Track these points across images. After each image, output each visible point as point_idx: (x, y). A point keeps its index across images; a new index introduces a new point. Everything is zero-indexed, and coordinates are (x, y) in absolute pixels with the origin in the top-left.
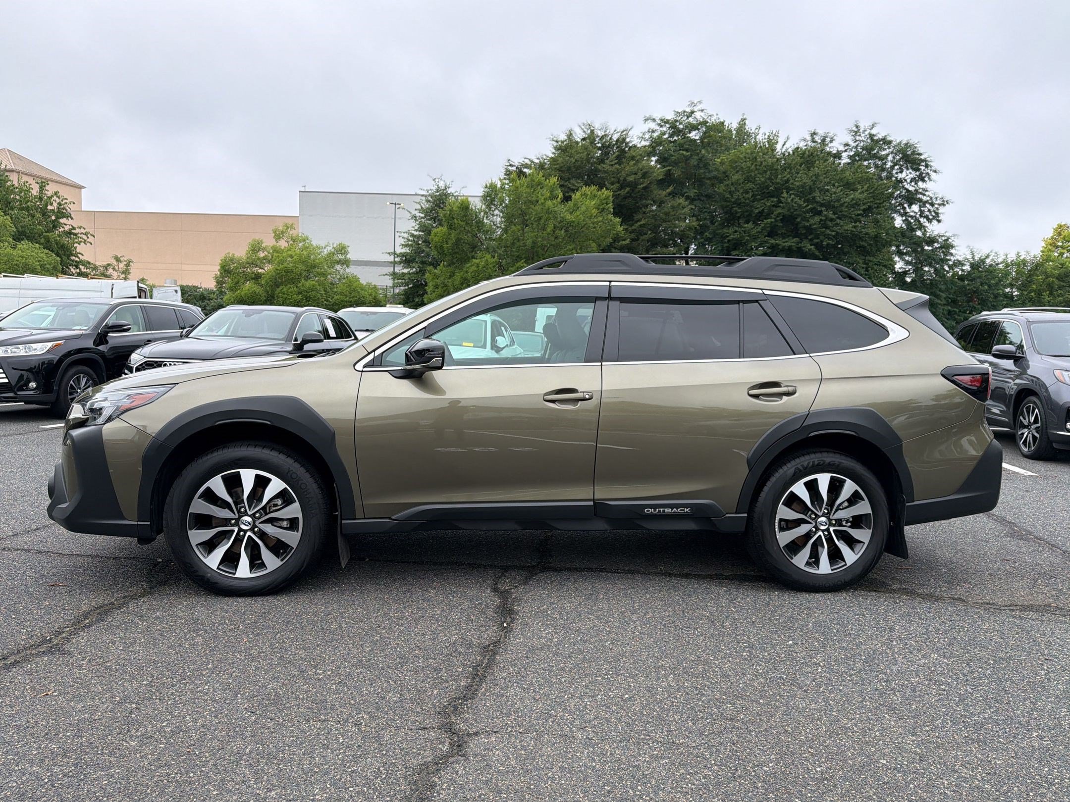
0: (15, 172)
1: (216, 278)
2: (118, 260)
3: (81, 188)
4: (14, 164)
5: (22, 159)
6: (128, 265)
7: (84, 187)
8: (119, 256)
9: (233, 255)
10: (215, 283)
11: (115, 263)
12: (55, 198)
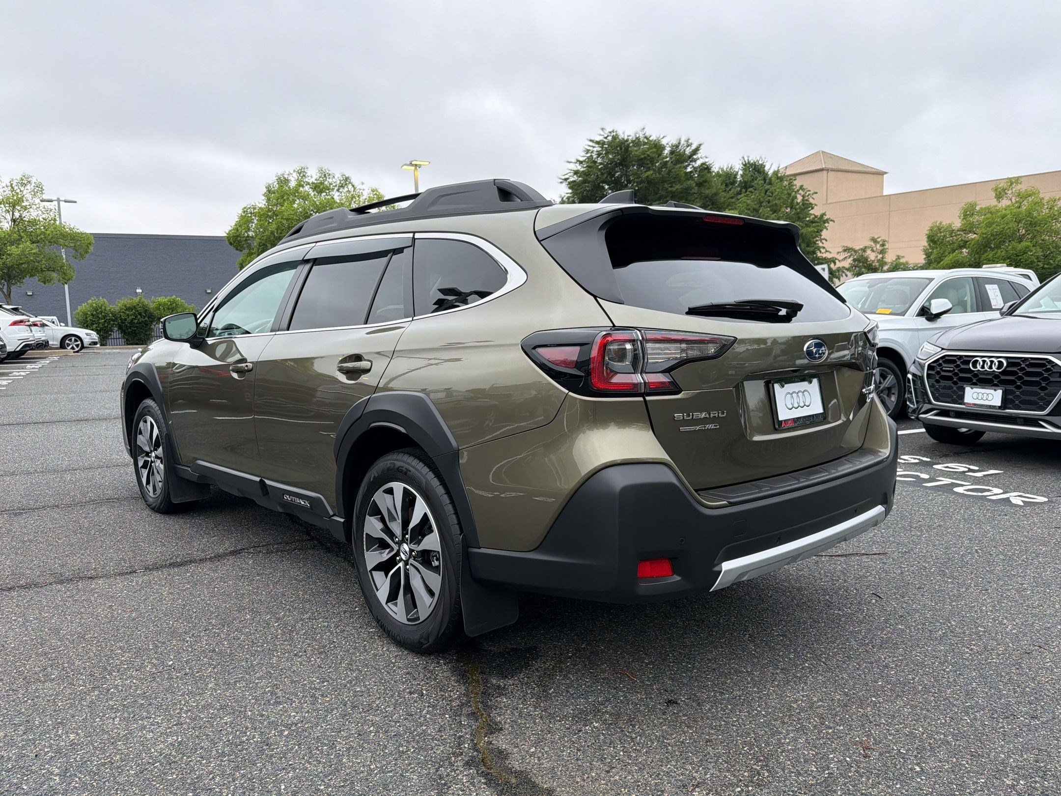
0: (825, 170)
1: (924, 251)
2: (875, 241)
3: (883, 174)
4: (825, 163)
5: (833, 157)
6: (883, 245)
7: (886, 173)
8: (876, 237)
9: (941, 223)
10: (925, 256)
11: (872, 243)
12: (801, 192)
